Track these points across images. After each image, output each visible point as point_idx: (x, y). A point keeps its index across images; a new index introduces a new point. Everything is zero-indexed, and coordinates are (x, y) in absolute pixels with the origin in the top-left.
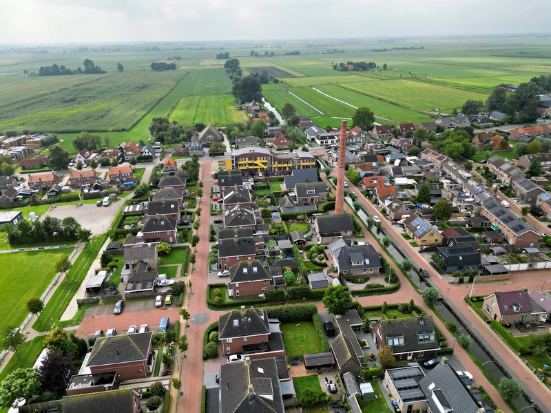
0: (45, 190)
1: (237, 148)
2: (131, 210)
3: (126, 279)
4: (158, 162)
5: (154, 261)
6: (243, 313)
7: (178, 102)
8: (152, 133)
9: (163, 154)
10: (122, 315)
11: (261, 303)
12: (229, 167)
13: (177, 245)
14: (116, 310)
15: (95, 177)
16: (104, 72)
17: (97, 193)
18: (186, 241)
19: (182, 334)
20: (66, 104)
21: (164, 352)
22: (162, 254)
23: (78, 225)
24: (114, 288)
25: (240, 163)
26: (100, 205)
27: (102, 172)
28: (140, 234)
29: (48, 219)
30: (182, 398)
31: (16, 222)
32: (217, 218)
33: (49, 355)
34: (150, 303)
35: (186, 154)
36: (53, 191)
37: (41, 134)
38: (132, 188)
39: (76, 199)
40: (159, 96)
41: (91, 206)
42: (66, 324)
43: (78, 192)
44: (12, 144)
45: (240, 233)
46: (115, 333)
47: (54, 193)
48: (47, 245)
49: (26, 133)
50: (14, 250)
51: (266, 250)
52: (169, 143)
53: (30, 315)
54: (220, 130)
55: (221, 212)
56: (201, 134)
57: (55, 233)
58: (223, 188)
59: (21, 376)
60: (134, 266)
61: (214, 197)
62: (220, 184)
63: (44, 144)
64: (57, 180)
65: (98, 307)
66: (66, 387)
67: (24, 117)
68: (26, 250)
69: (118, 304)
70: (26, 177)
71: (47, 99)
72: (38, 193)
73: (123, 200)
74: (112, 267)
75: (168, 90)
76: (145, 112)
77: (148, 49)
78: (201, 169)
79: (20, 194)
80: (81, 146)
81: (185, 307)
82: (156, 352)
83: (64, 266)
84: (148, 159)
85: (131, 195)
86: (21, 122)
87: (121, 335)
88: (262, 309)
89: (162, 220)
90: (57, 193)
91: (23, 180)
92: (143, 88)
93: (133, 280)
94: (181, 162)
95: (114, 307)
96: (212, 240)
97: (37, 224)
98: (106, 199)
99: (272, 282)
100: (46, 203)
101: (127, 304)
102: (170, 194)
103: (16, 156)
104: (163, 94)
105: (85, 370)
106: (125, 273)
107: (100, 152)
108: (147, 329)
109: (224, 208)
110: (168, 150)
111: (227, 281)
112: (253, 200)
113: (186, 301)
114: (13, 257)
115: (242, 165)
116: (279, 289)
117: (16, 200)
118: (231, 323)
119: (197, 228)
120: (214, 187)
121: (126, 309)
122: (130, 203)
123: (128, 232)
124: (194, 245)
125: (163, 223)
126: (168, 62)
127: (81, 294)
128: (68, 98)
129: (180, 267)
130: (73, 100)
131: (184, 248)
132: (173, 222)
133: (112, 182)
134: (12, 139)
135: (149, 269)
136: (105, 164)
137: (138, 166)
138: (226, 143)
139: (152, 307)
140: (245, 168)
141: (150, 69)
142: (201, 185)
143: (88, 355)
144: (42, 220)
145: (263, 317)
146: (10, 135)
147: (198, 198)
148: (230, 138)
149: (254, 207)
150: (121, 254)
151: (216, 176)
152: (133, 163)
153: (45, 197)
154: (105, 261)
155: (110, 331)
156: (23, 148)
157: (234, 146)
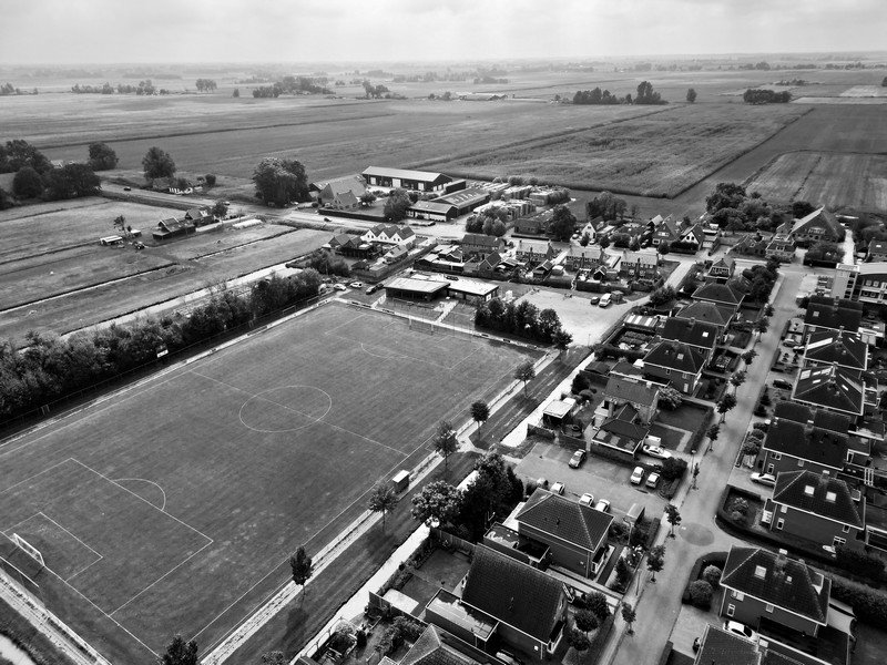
0: (532, 265)
1: (869, 260)
2: (636, 322)
3: (599, 422)
4: (703, 256)
5: (648, 411)
6: (779, 562)
7: (774, 160)
8: (709, 208)
9: (717, 246)
10: (580, 472)
11: (823, 561)
12: (838, 291)
13: (693, 399)
14: (573, 461)
15: (601, 262)
16: (663, 103)
17: (597, 285)
18: (710, 399)
19: (659, 542)
20: (595, 148)
21: (624, 554)
22: (664, 405)
23: (558, 324)
24: (580, 428)
25: (865, 289)
26: (595, 303)
27: (614, 256)
28: (639, 363)
29: (526, 304)
30: (628, 638)
31: (489, 298)
32: (781, 379)
33: (477, 481)
34: (624, 472)
35: (759, 253)
36: (541, 269)
37: (550, 186)
38: (649, 290)
39: (567, 286)
40: (743, 147)
41: (582, 301)
42: (507, 450)
43: (573, 277)
44: (513, 196)
45: (821, 419)
46: (562, 492)
47: (542, 272)
48: (514, 339)
49: (533, 183)
50: (477, 333)
51: (869, 471)
52: (733, 230)
53: (471, 420)
54: (842, 220)
55: (792, 370)
56: (800, 223)
57: (528, 326)
58: (813, 328)
59: (443, 490)
60: (616, 407)
61: (789, 339)
62: (808, 319)
63: (550, 202)
64: (552, 254)
65: (550, 447)
66: (484, 532)
67: (538, 161)
68: (490, 337)
69: (578, 453)
70: (516, 242)
71: (573, 138)
72: (524, 268)
73: (630, 304)
74: (585, 398)
75: (761, 137)
76: (708, 171)
77: (750, 67)
78: (778, 284)
79: (504, 264)
80: (596, 212)
81: (676, 503)
82: (612, 549)
83: (525, 373)
84: (689, 250)
85: (646, 299)
86: (533, 167)
87: (571, 499)
88: (822, 575)
89: (681, 351)
90: (546, 273)
91: (511, 245)
92: (718, 131)
93: (610, 428)
94: (743, 265)
95: (571, 456)
96: (760, 412)
97: (511, 307)
98: (606, 296)
99: (861, 535)
100: (530, 282)
101: (590, 459)
102: (708, 314)
103: (512, 212)
104: (751, 144)
105: (512, 523)
106: (601, 413)
107: (618, 225)
108: (608, 508)
109: (801, 364)
110: (728, 240)
111: (766, 495)
112: (872, 365)
113: (681, 495)
114: (474, 341)
115: (869, 294)
116: (874, 556)
117: (497, 270)
118: (750, 567)
119: (736, 384)
120: (794, 321)
121: (587, 466)
122: (638, 311)
123: (622, 353)
124: (722, 410)
125: (680, 357)
126: (778, 90)
127: (535, 419)
128: (600, 139)
129: (687, 436)
130: (605, 143)
131: (705, 408)
132: (699, 361)
133: (622, 274)
134: (515, 189)
135: (638, 421)
136: (621, 244)
137: (669, 257)
138: (848, 246)
139: (624, 479)
140: (874, 301)
141: (742, 99)
142: (770, 312)
143: (522, 505)
144: (518, 303)
145: (819, 589)
146: (515, 183)
147: (756, 334)
148: (858, 238)
149: (870, 382)
150: (603, 383)
151: (804, 303)
152: (664, 250)
153: (531, 275)
154: (578, 385)
155: (556, 487)
156: (524, 202)
157: (862, 255)
